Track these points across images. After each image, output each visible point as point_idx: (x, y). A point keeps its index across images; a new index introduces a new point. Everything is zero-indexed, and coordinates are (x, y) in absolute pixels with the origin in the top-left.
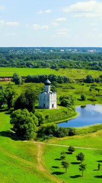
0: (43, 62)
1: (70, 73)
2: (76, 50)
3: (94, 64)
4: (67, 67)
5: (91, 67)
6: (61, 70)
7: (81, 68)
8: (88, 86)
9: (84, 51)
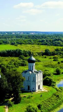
0: (4, 40)
1: (27, 48)
2: (22, 33)
3: (43, 41)
4: (23, 44)
5: (41, 43)
6: (19, 45)
7: (33, 44)
8: (50, 58)
9: (28, 33)
